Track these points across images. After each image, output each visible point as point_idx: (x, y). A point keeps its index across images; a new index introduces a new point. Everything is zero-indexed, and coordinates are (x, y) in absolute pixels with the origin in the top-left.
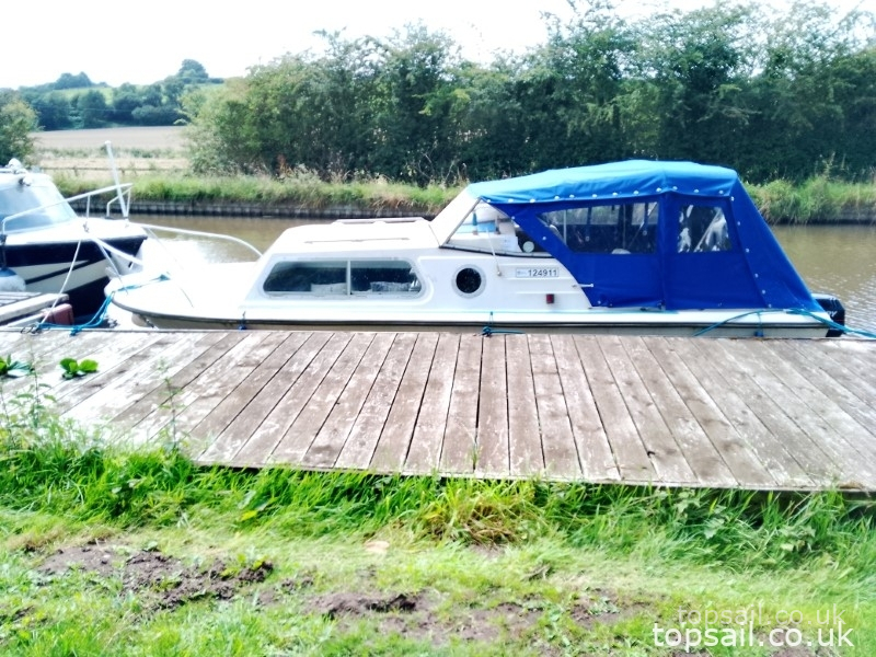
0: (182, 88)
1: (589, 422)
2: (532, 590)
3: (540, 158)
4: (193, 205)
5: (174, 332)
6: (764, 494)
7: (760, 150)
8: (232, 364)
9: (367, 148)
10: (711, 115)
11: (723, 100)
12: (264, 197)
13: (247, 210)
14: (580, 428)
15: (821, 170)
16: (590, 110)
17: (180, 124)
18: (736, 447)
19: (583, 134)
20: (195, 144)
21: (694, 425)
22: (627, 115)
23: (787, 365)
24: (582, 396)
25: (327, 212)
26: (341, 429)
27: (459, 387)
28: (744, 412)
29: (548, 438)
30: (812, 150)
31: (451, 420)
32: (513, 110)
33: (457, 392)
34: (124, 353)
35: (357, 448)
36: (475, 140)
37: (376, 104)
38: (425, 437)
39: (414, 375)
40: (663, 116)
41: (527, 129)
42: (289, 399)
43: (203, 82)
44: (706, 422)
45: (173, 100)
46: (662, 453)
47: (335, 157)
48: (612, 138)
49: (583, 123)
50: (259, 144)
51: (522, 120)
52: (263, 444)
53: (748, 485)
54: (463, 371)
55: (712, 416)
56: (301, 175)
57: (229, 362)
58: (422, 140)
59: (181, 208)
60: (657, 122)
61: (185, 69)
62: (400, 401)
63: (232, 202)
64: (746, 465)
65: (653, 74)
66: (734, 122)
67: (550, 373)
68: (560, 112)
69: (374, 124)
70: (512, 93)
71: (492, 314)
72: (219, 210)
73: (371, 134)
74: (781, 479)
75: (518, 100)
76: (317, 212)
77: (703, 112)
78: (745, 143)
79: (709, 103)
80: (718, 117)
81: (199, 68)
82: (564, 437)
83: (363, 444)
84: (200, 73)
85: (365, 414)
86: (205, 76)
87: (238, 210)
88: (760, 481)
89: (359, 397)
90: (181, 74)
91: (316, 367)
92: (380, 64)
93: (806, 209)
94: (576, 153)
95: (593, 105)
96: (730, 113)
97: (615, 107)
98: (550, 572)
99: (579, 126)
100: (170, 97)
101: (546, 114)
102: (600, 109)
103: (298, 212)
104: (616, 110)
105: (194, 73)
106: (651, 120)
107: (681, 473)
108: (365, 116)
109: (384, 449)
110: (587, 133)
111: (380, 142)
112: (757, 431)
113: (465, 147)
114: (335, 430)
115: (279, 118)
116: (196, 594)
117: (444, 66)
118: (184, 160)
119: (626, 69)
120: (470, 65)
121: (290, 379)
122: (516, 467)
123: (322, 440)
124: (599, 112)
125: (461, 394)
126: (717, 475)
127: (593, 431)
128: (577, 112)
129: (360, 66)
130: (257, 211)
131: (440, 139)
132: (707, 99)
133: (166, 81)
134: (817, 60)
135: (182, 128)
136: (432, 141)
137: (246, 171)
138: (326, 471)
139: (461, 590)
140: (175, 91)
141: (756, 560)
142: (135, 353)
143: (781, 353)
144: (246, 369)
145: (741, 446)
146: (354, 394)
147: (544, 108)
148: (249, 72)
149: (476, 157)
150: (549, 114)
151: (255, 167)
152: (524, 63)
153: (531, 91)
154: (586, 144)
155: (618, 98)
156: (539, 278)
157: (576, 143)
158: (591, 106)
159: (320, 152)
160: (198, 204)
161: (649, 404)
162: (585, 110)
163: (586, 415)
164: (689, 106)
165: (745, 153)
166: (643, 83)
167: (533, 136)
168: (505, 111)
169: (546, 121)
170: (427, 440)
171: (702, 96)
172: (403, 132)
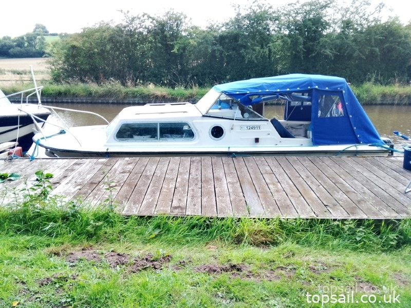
0: (35, 38)
1: (294, 194)
2: (288, 262)
3: (232, 74)
4: (56, 98)
5: (81, 159)
6: (380, 221)
7: (340, 70)
8: (118, 172)
9: (143, 69)
10: (316, 53)
11: (321, 46)
12: (93, 94)
13: (84, 101)
14: (291, 196)
15: (369, 80)
16: (257, 50)
17: (46, 57)
18: (363, 202)
19: (254, 62)
20: (53, 67)
21: (342, 194)
22: (275, 53)
23: (375, 168)
24: (288, 183)
25: (126, 101)
26: (182, 199)
27: (229, 180)
28: (363, 188)
29: (279, 201)
30: (364, 69)
31: (231, 194)
32: (218, 50)
33: (229, 182)
34: (62, 168)
35: (193, 207)
36: (199, 65)
37: (148, 47)
38: (222, 201)
39: (206, 175)
40: (292, 53)
41: (225, 59)
42: (152, 187)
43: (47, 35)
44: (347, 192)
45: (30, 45)
46: (331, 205)
47: (130, 74)
48: (267, 64)
49: (253, 57)
50: (87, 67)
51: (223, 55)
52: (149, 206)
53: (372, 217)
54: (229, 174)
55: (348, 190)
56: (112, 83)
57: (115, 172)
58: (172, 65)
59: (50, 100)
60: (289, 56)
61: (36, 28)
62: (204, 187)
63: (77, 97)
64: (369, 209)
65: (287, 32)
66: (327, 57)
67: (270, 173)
68: (242, 51)
69: (148, 57)
70: (217, 41)
71: (229, 148)
72: (69, 101)
73: (145, 62)
74: (385, 215)
75: (220, 45)
76: (121, 101)
77: (312, 51)
78: (332, 66)
79: (315, 47)
80: (319, 54)
81: (44, 28)
82: (285, 200)
83: (195, 205)
84: (44, 30)
85: (190, 193)
86: (47, 32)
87: (79, 101)
88: (377, 215)
89: (184, 185)
90: (34, 31)
91: (158, 172)
92: (150, 27)
93: (363, 98)
94: (249, 72)
95: (259, 48)
96: (325, 52)
97: (269, 49)
98: (293, 255)
99: (251, 58)
100: (29, 43)
101: (234, 52)
102: (262, 50)
103: (111, 101)
104: (270, 51)
105: (42, 31)
106: (286, 55)
107: (342, 213)
108: (143, 53)
109: (205, 207)
110: (256, 61)
111: (150, 66)
112: (370, 196)
113: (193, 69)
114: (180, 199)
115: (98, 54)
116: (145, 267)
117: (183, 28)
118: (48, 75)
119: (273, 30)
120: (196, 28)
121: (149, 179)
122: (268, 213)
123: (175, 203)
124: (261, 51)
125: (232, 183)
126: (358, 214)
127: (298, 198)
128: (250, 51)
129: (140, 28)
130: (90, 101)
131: (181, 65)
132: (314, 45)
133: (27, 35)
134: (366, 26)
135: (46, 58)
136: (177, 65)
137: (83, 81)
138: (183, 216)
139: (257, 263)
140: (31, 40)
141: (379, 248)
142: (67, 168)
143: (372, 163)
144: (125, 174)
145: (365, 202)
146: (182, 184)
147: (234, 49)
148: (82, 30)
149: (200, 74)
150: (236, 52)
151: (88, 79)
152: (223, 26)
153: (227, 41)
154: (254, 67)
155: (271, 44)
156: (251, 130)
157: (249, 67)
158: (258, 48)
159: (120, 71)
160: (58, 98)
161: (319, 186)
162: (254, 50)
163: (292, 191)
164: (305, 48)
165: (332, 71)
166: (282, 37)
167: (228, 63)
168: (215, 50)
169: (235, 55)
170: (223, 203)
171: (311, 43)
172: (162, 61)
